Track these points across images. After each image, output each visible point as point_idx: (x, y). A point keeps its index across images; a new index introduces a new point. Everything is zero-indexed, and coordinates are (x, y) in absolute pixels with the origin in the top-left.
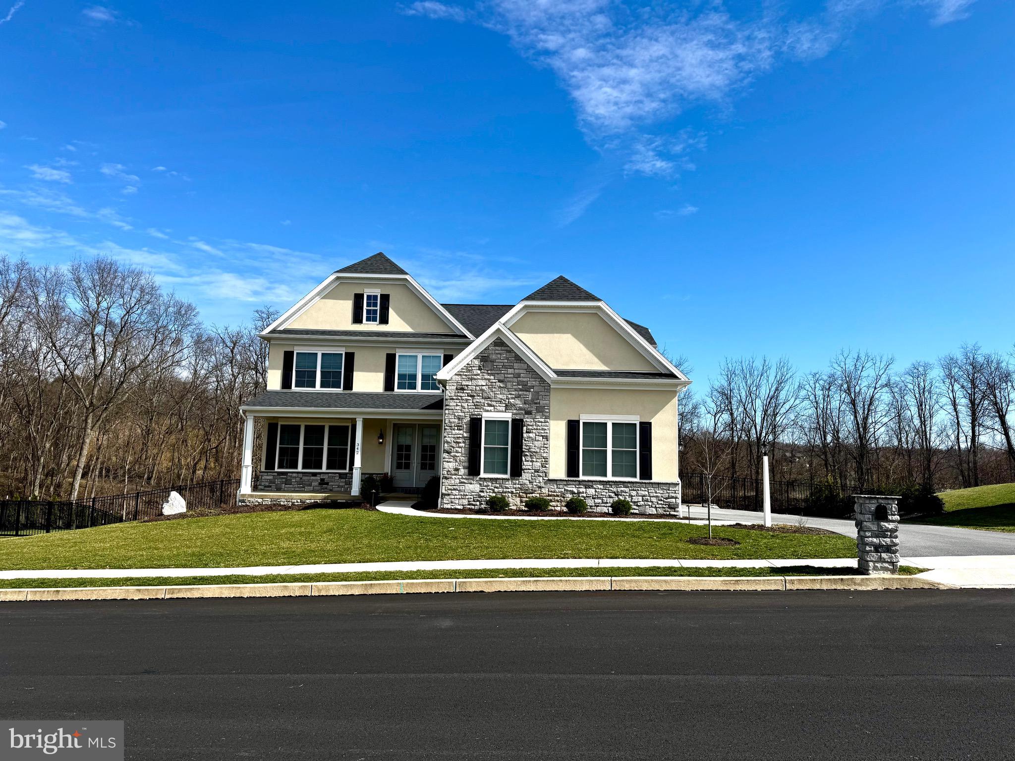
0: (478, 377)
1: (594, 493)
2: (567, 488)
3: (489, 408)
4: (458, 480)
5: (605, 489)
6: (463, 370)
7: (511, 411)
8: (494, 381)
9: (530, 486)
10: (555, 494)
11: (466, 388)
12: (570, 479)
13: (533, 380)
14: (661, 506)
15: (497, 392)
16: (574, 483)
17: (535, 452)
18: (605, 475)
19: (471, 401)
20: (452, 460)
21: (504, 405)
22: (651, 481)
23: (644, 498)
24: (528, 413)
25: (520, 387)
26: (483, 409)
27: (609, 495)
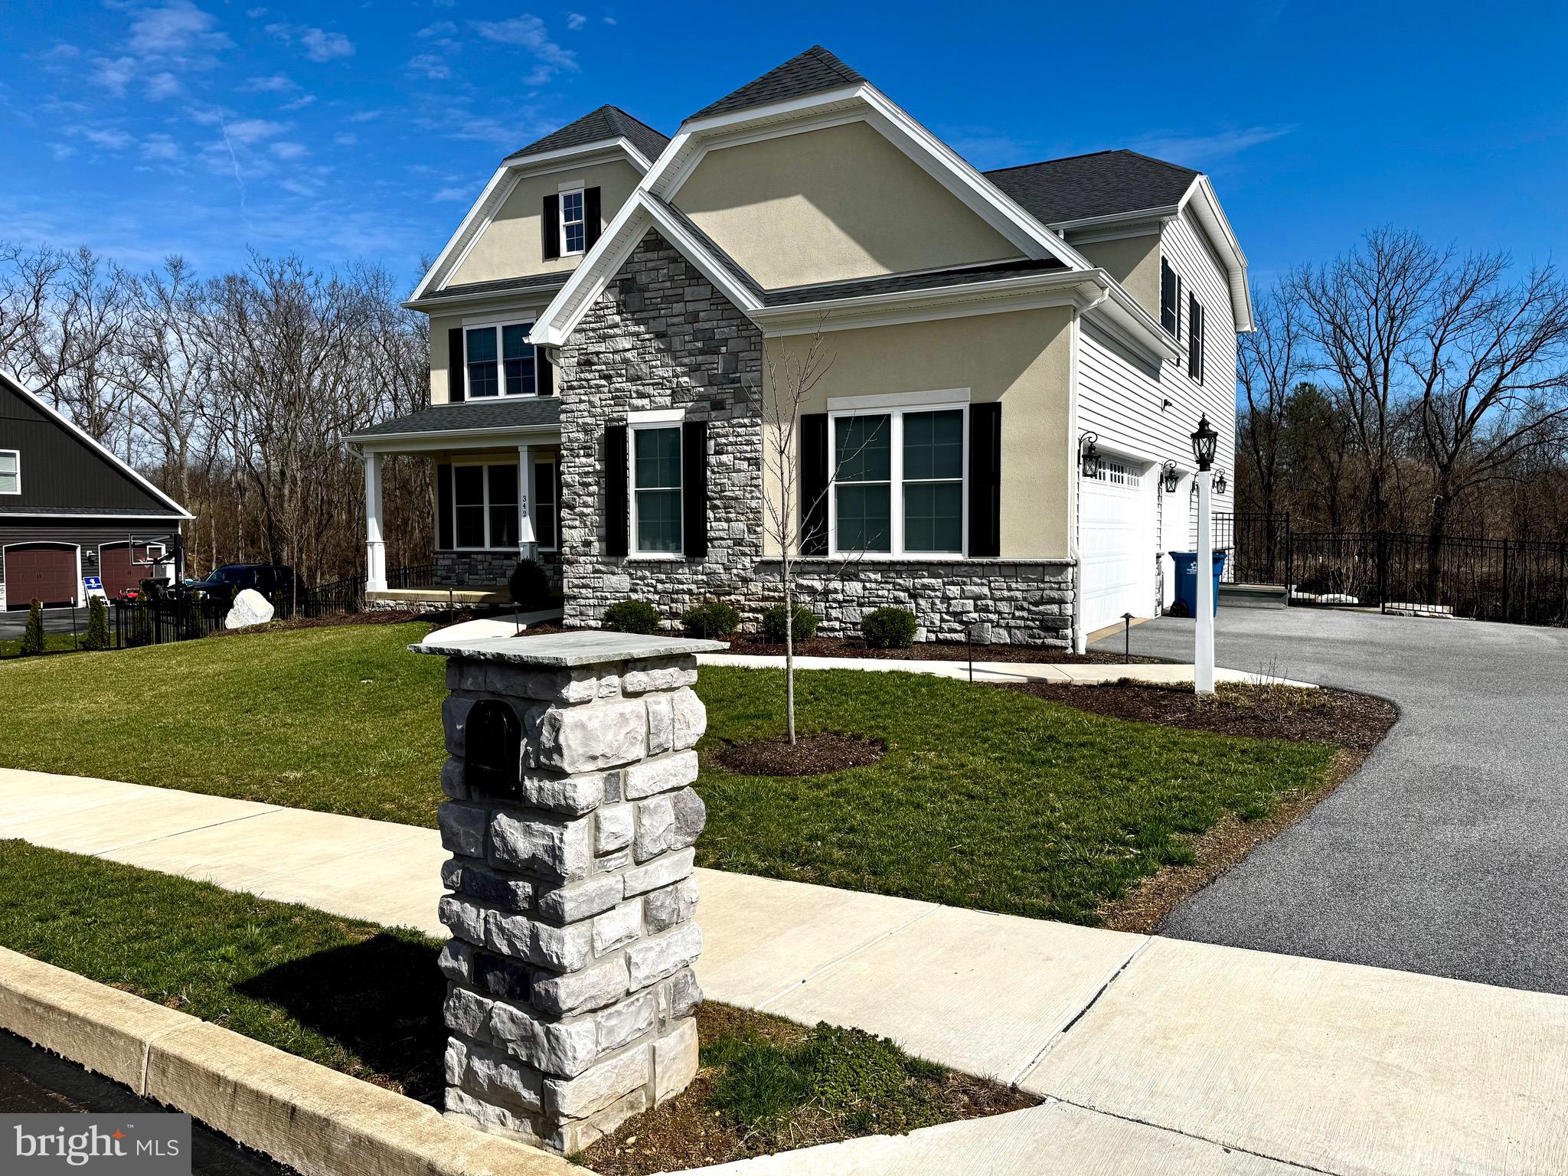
0: (618, 331)
1: (861, 592)
2: (801, 581)
3: (640, 402)
4: (590, 567)
5: (886, 582)
6: (590, 319)
7: (683, 405)
8: (647, 336)
9: (725, 577)
10: (776, 594)
11: (595, 359)
12: (807, 559)
13: (724, 323)
14: (1021, 623)
15: (654, 363)
16: (816, 568)
17: (732, 498)
18: (887, 548)
19: (606, 390)
20: (577, 523)
21: (669, 392)
22: (999, 560)
23: (979, 603)
24: (718, 406)
25: (699, 345)
26: (629, 405)
27: (895, 598)
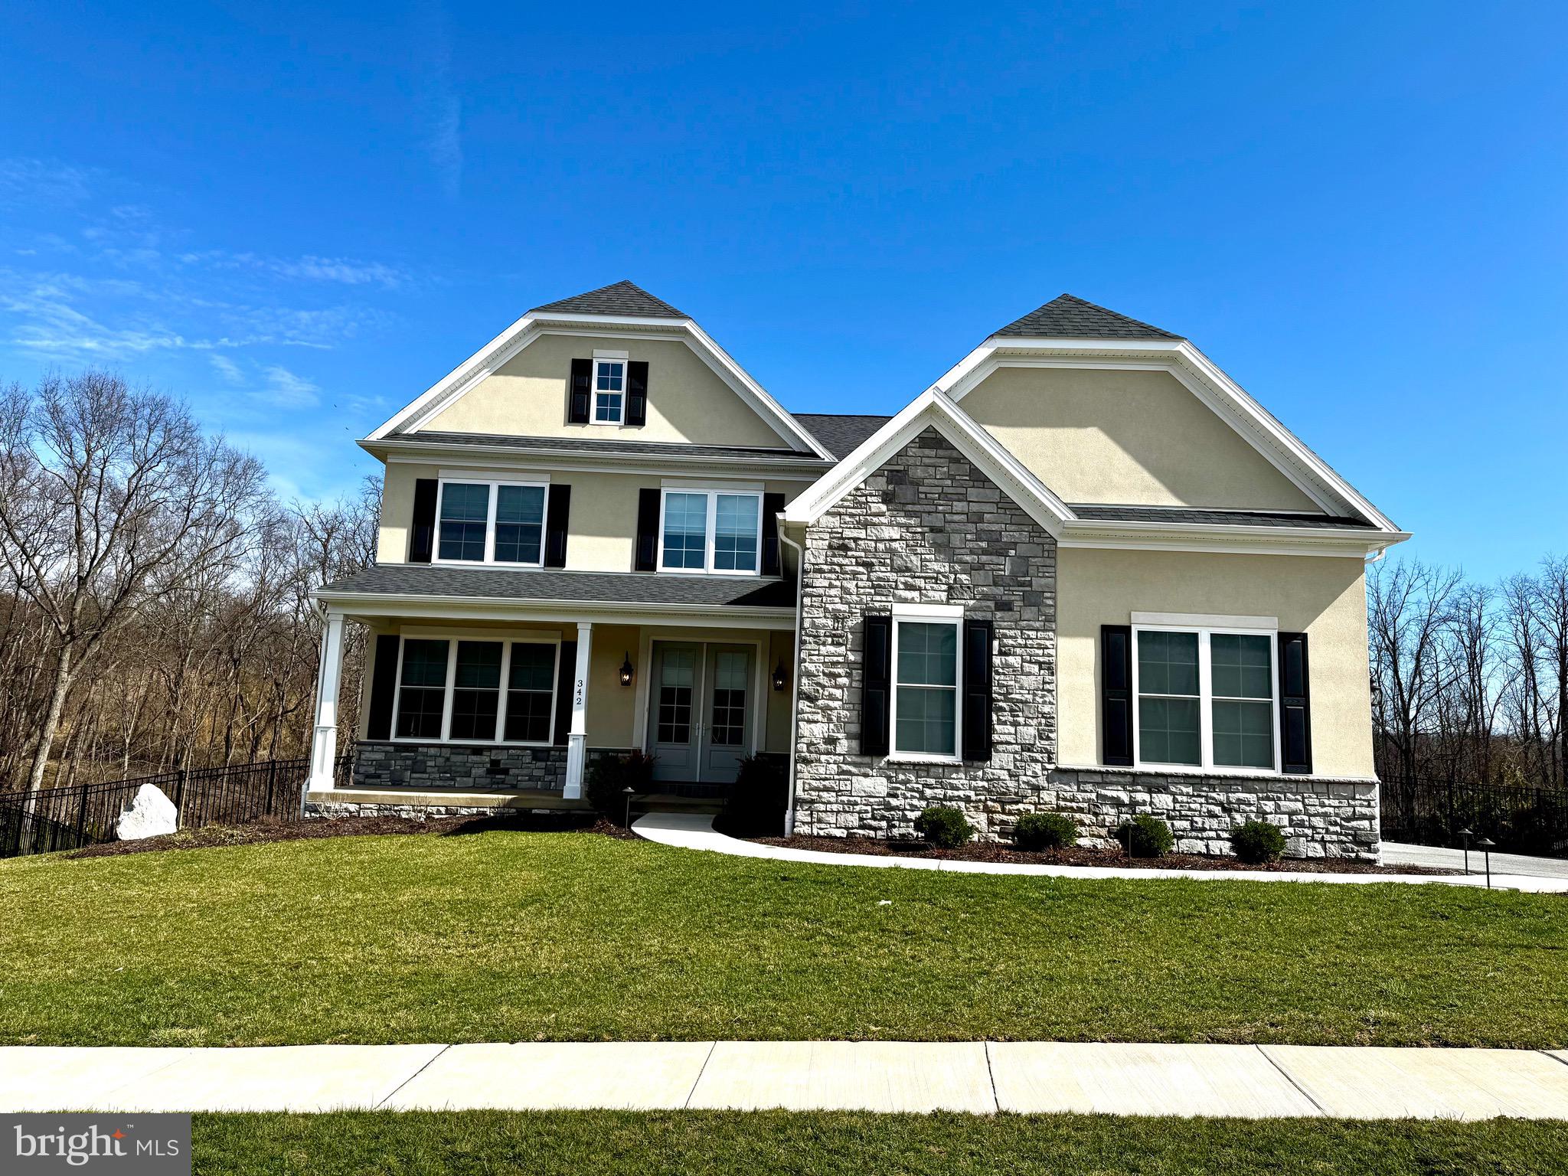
0: (883, 520)
1: (1171, 805)
2: (1104, 792)
3: (909, 594)
4: (835, 767)
5: (1199, 796)
6: (846, 504)
7: (963, 602)
8: (919, 529)
9: (1011, 784)
10: (1074, 805)
11: (853, 545)
12: (1111, 768)
13: (1013, 528)
14: (1335, 837)
15: (928, 557)
16: (1121, 780)
17: (1021, 702)
18: (1197, 761)
19: (865, 577)
20: (819, 717)
21: (945, 587)
22: (1311, 777)
23: (1294, 818)
24: (1004, 606)
25: (984, 545)
26: (894, 596)
27: (1209, 811)
